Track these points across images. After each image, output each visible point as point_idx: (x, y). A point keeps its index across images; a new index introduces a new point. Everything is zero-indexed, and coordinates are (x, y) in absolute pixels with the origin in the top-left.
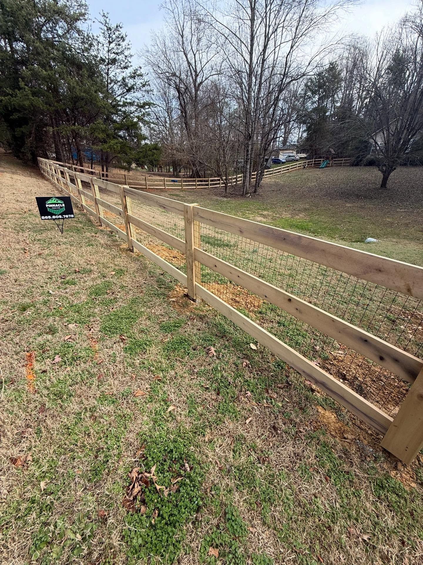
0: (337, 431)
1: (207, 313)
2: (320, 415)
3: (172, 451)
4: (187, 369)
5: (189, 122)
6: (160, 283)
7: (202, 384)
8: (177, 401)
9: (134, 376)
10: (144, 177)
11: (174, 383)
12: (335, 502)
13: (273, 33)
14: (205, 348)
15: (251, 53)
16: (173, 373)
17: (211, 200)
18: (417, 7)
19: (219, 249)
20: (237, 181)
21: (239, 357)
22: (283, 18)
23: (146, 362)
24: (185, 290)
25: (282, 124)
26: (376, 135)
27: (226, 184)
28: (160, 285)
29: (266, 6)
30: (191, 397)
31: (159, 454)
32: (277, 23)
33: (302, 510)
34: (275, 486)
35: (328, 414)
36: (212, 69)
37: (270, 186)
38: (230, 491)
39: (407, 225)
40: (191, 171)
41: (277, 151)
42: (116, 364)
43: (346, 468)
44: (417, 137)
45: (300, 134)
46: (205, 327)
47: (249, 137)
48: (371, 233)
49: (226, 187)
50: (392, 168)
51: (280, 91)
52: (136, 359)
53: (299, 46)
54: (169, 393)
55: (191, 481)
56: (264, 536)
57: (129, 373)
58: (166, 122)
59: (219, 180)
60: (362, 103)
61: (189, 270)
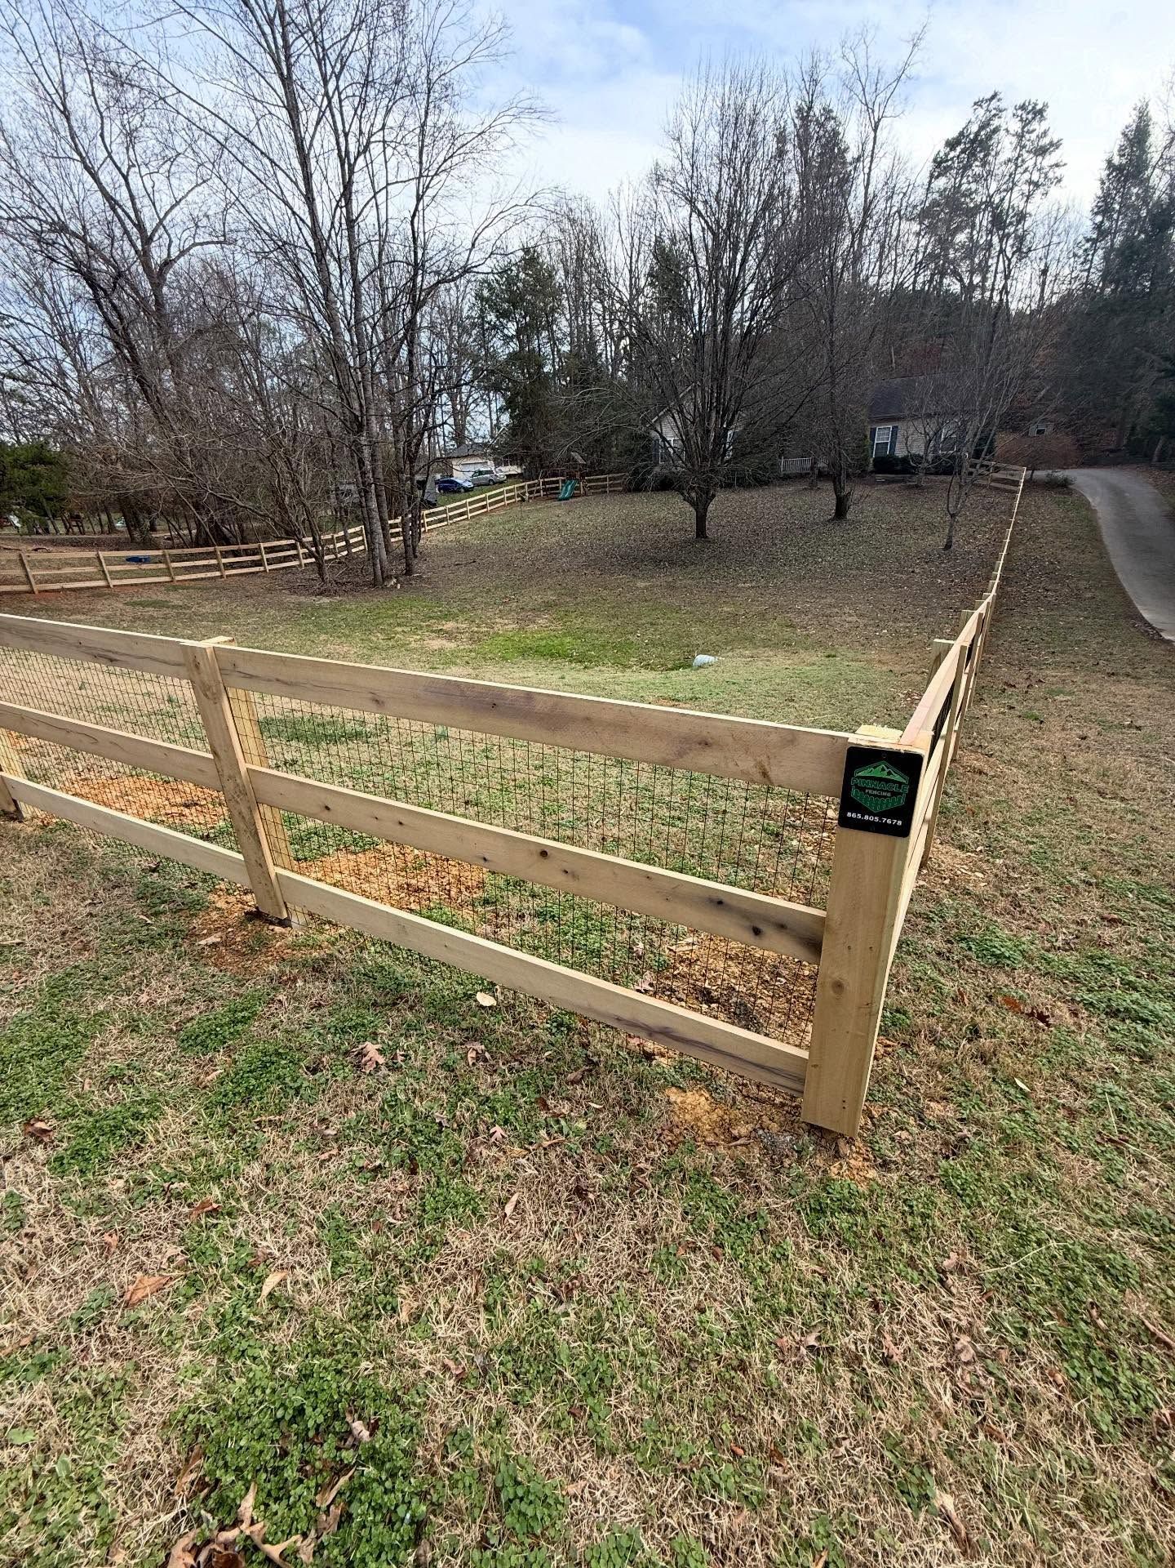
0: (717, 1130)
1: (333, 950)
2: (676, 1109)
3: (300, 1411)
4: (302, 1138)
5: (151, 378)
6: (151, 898)
7: (360, 1163)
8: (288, 1249)
9: (113, 1240)
10: (14, 556)
11: (267, 1201)
12: (743, 1298)
13: (359, 154)
14: (347, 1053)
15: (309, 200)
16: (256, 1169)
17: (281, 606)
18: (672, 154)
19: (333, 749)
20: (348, 546)
21: (453, 1043)
22: (379, 119)
23: (150, 1175)
24: (248, 897)
25: (440, 391)
26: (659, 421)
27: (318, 556)
28: (155, 905)
29: (326, 82)
30: (331, 1217)
31: (259, 1446)
32: (366, 129)
33: (679, 1360)
34: (609, 1341)
35: (691, 1098)
36: (197, 226)
37: (447, 552)
38: (499, 1422)
39: (762, 615)
40: (193, 525)
41: (446, 461)
42: (27, 1230)
43: (749, 1205)
44: (738, 427)
45: (494, 417)
46: (336, 993)
47: (358, 425)
48: (700, 642)
49: (320, 566)
50: (707, 493)
51: (416, 306)
52: (107, 1179)
53: (438, 199)
54: (257, 1238)
55: (380, 1466)
56: (606, 1482)
57: (91, 1239)
58: (62, 374)
59: (294, 547)
60: (617, 346)
61: (245, 838)
